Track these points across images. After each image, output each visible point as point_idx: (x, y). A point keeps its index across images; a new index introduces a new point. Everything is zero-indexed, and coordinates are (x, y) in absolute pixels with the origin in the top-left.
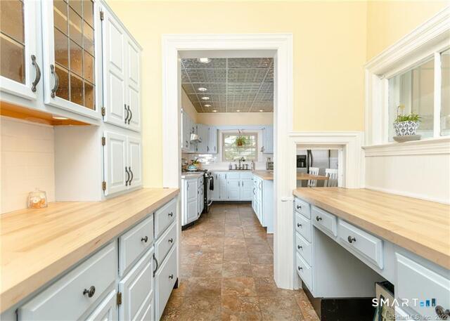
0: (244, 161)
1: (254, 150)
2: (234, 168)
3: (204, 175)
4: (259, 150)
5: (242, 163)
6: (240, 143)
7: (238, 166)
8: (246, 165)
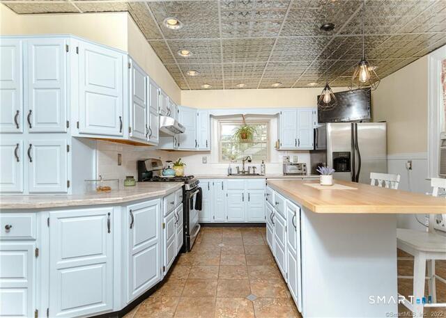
0: (250, 161)
1: (264, 145)
2: (234, 172)
3: (184, 187)
4: (273, 145)
5: (247, 165)
6: (245, 136)
7: (241, 170)
8: (254, 168)
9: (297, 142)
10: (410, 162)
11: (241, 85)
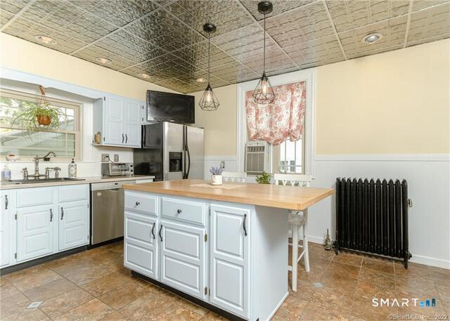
0: (47, 160)
2: (17, 177)
7: (31, 173)
8: (56, 169)
9: (125, 138)
10: (224, 162)
11: (46, 40)
